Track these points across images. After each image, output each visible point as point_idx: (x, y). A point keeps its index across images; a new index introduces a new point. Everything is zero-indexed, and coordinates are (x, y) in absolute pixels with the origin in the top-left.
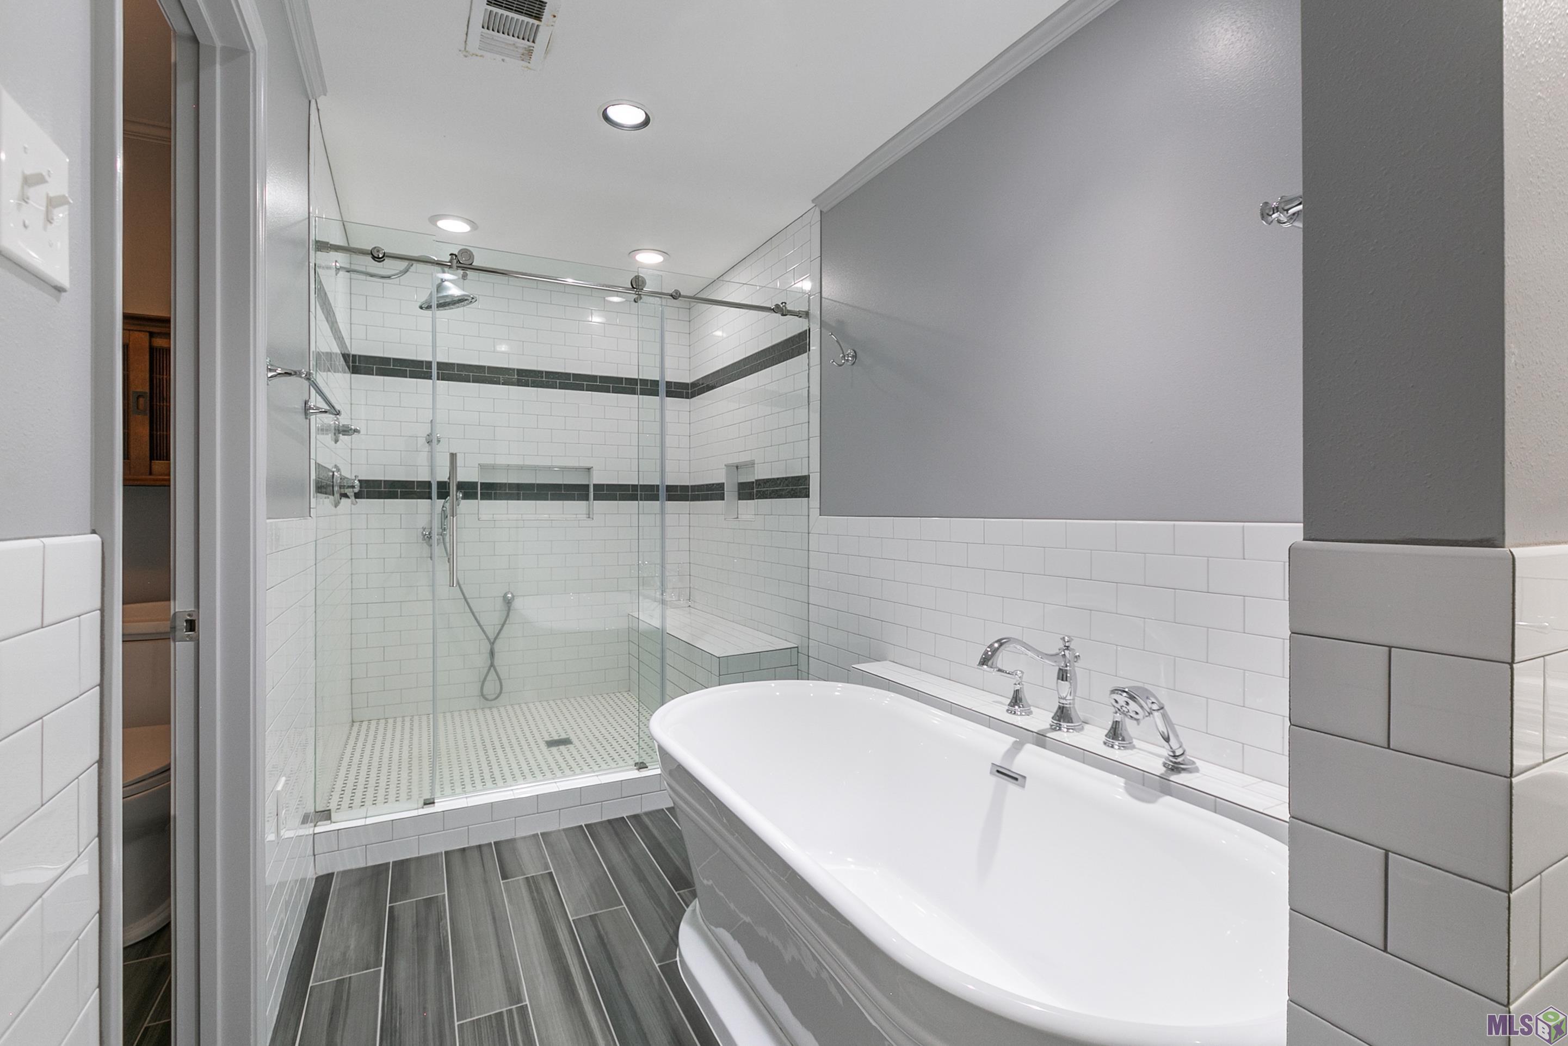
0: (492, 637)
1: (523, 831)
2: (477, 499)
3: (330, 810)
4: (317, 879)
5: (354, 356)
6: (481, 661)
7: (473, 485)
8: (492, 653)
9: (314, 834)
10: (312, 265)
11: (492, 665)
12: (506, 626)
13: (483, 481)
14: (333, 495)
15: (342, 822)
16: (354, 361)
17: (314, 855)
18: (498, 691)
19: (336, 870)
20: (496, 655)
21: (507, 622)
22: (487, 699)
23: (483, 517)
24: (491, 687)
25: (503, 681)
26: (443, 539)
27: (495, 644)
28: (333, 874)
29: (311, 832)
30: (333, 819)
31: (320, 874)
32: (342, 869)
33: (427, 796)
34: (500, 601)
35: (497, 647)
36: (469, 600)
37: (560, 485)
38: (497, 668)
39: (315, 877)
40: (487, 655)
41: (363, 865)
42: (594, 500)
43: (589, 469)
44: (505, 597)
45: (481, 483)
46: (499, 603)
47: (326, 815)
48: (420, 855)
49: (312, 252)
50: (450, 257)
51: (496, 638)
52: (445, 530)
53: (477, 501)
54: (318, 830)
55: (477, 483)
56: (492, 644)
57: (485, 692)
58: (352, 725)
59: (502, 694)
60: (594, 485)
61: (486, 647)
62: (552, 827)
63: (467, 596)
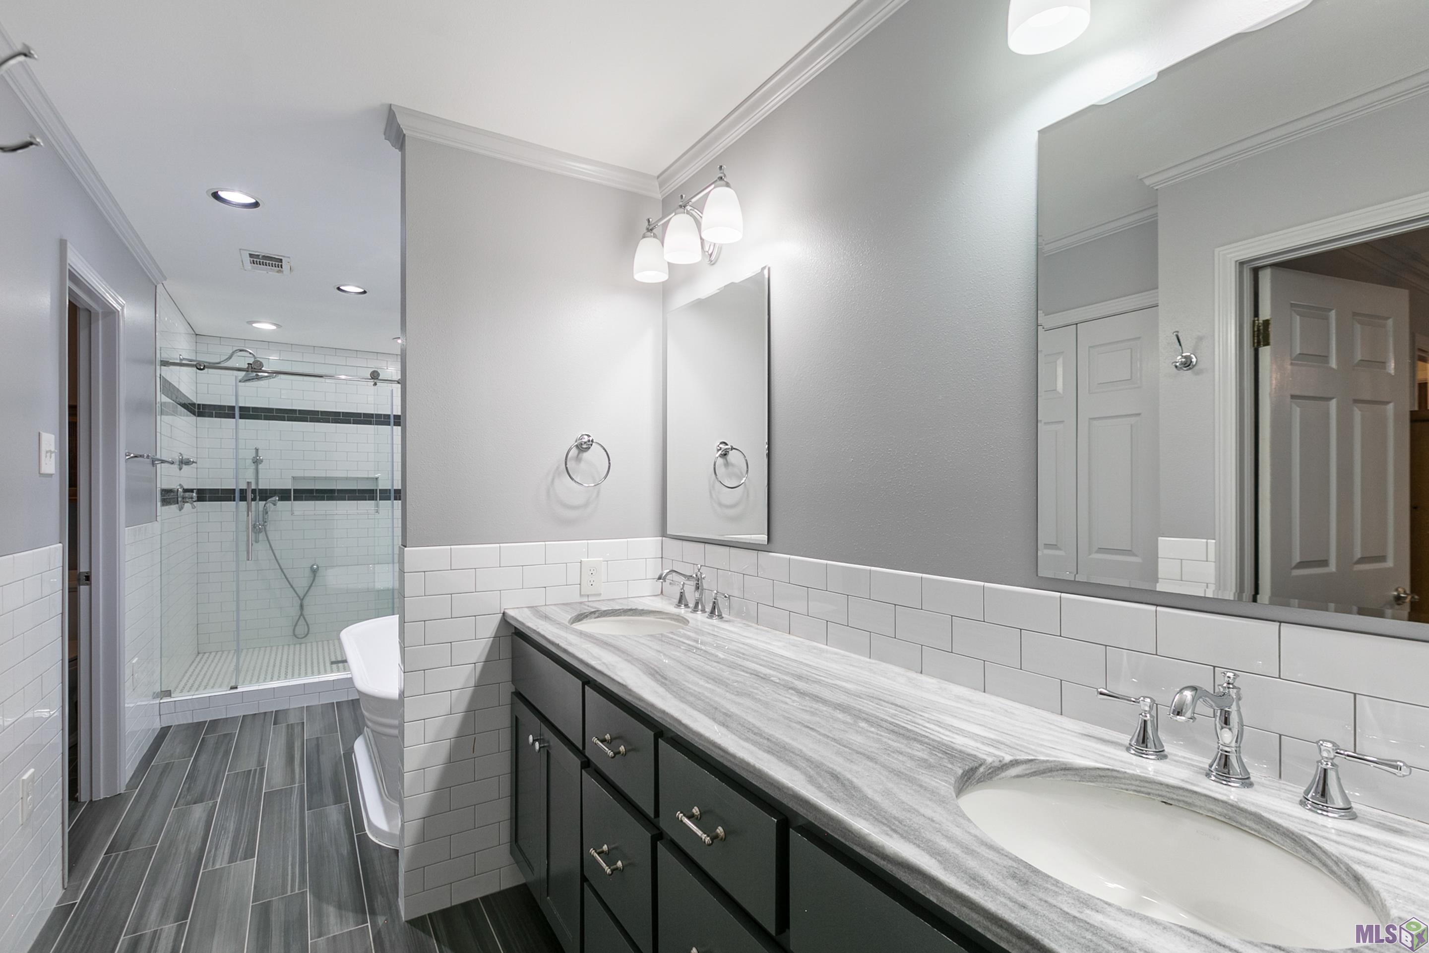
0: (301, 595)
1: (295, 704)
2: (290, 500)
3: (170, 691)
4: (161, 728)
5: (199, 405)
6: (294, 612)
7: (288, 491)
8: (302, 606)
9: (160, 703)
10: (158, 375)
11: (302, 614)
12: (312, 587)
13: (296, 488)
14: (178, 503)
15: (177, 697)
16: (199, 408)
17: (160, 715)
18: (306, 633)
19: (173, 725)
20: (305, 607)
21: (313, 585)
22: (298, 638)
23: (296, 513)
24: (301, 629)
25: (310, 626)
26: (265, 528)
27: (304, 600)
28: (172, 726)
29: (158, 702)
30: (172, 695)
31: (164, 726)
32: (177, 724)
33: (233, 684)
34: (308, 571)
35: (305, 603)
36: (284, 570)
37: (355, 490)
38: (306, 616)
39: (160, 727)
40: (298, 608)
41: (190, 721)
42: (380, 500)
43: (377, 479)
44: (312, 567)
45: (294, 490)
46: (308, 572)
47: (168, 693)
48: (228, 717)
49: (158, 367)
50: (247, 365)
51: (305, 595)
52: (265, 522)
53: (290, 502)
54: (161, 701)
55: (290, 490)
56: (302, 600)
57: (296, 633)
58: (198, 655)
59: (309, 635)
60: (380, 490)
61: (297, 602)
62: (314, 702)
63: (283, 567)
